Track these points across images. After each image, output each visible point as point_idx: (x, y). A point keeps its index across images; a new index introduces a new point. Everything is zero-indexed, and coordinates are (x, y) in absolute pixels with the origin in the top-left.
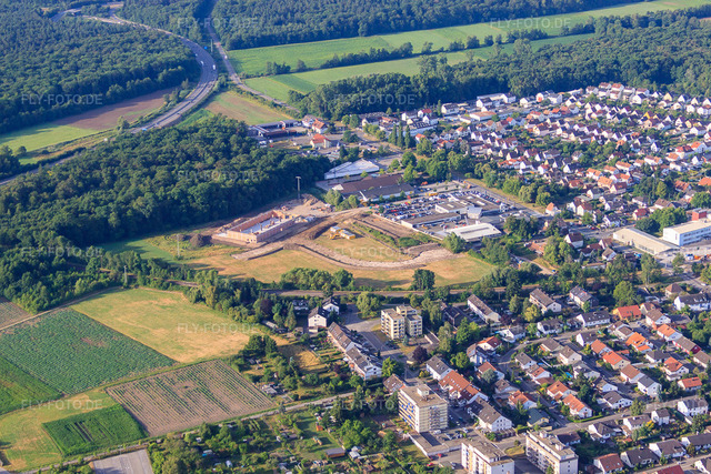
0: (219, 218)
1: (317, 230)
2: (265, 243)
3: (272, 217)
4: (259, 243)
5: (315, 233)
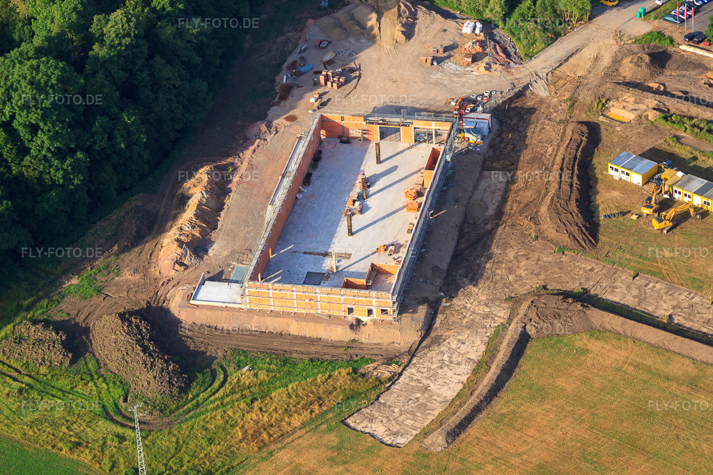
1: (566, 187)
2: (422, 311)
3: (321, 142)
4: (406, 317)
5: (573, 207)
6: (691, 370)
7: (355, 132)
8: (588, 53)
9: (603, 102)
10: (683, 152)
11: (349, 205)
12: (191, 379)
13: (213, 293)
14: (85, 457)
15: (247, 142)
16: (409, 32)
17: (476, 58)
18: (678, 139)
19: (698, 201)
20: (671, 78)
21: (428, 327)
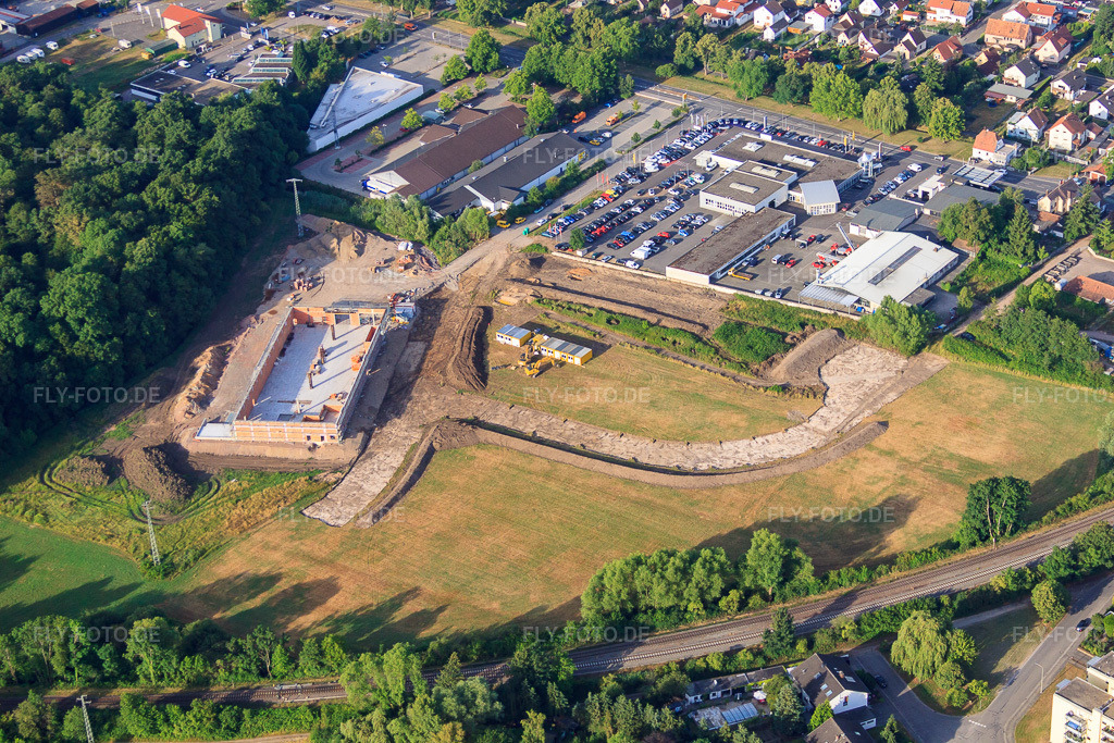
0: (150, 366)
1: (466, 350)
2: (360, 436)
3: (294, 327)
4: (348, 441)
5: (470, 363)
6: (547, 466)
7: (317, 319)
8: (487, 260)
9: (496, 293)
10: (550, 323)
11: (312, 369)
12: (193, 489)
13: (212, 432)
14: (116, 544)
15: (241, 330)
16: (360, 251)
17: (407, 267)
18: (547, 315)
19: (558, 355)
20: (545, 275)
21: (364, 447)
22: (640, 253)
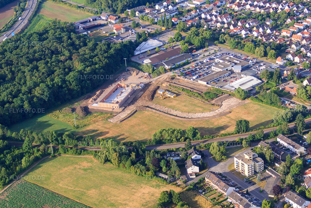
1: (151, 93)
2: (124, 107)
3: (118, 87)
4: (121, 108)
5: (151, 96)
6: (158, 115)
7: (123, 86)
8: (163, 78)
9: (162, 83)
10: (170, 90)
11: (119, 95)
12: (87, 114)
13: (95, 105)
14: (70, 123)
15: (108, 87)
16: (137, 74)
17: (145, 78)
18: (171, 88)
19: (169, 96)
20: (174, 81)
21: (124, 109)
22: (194, 78)
